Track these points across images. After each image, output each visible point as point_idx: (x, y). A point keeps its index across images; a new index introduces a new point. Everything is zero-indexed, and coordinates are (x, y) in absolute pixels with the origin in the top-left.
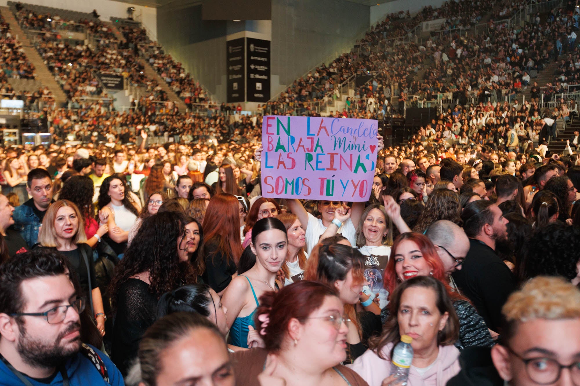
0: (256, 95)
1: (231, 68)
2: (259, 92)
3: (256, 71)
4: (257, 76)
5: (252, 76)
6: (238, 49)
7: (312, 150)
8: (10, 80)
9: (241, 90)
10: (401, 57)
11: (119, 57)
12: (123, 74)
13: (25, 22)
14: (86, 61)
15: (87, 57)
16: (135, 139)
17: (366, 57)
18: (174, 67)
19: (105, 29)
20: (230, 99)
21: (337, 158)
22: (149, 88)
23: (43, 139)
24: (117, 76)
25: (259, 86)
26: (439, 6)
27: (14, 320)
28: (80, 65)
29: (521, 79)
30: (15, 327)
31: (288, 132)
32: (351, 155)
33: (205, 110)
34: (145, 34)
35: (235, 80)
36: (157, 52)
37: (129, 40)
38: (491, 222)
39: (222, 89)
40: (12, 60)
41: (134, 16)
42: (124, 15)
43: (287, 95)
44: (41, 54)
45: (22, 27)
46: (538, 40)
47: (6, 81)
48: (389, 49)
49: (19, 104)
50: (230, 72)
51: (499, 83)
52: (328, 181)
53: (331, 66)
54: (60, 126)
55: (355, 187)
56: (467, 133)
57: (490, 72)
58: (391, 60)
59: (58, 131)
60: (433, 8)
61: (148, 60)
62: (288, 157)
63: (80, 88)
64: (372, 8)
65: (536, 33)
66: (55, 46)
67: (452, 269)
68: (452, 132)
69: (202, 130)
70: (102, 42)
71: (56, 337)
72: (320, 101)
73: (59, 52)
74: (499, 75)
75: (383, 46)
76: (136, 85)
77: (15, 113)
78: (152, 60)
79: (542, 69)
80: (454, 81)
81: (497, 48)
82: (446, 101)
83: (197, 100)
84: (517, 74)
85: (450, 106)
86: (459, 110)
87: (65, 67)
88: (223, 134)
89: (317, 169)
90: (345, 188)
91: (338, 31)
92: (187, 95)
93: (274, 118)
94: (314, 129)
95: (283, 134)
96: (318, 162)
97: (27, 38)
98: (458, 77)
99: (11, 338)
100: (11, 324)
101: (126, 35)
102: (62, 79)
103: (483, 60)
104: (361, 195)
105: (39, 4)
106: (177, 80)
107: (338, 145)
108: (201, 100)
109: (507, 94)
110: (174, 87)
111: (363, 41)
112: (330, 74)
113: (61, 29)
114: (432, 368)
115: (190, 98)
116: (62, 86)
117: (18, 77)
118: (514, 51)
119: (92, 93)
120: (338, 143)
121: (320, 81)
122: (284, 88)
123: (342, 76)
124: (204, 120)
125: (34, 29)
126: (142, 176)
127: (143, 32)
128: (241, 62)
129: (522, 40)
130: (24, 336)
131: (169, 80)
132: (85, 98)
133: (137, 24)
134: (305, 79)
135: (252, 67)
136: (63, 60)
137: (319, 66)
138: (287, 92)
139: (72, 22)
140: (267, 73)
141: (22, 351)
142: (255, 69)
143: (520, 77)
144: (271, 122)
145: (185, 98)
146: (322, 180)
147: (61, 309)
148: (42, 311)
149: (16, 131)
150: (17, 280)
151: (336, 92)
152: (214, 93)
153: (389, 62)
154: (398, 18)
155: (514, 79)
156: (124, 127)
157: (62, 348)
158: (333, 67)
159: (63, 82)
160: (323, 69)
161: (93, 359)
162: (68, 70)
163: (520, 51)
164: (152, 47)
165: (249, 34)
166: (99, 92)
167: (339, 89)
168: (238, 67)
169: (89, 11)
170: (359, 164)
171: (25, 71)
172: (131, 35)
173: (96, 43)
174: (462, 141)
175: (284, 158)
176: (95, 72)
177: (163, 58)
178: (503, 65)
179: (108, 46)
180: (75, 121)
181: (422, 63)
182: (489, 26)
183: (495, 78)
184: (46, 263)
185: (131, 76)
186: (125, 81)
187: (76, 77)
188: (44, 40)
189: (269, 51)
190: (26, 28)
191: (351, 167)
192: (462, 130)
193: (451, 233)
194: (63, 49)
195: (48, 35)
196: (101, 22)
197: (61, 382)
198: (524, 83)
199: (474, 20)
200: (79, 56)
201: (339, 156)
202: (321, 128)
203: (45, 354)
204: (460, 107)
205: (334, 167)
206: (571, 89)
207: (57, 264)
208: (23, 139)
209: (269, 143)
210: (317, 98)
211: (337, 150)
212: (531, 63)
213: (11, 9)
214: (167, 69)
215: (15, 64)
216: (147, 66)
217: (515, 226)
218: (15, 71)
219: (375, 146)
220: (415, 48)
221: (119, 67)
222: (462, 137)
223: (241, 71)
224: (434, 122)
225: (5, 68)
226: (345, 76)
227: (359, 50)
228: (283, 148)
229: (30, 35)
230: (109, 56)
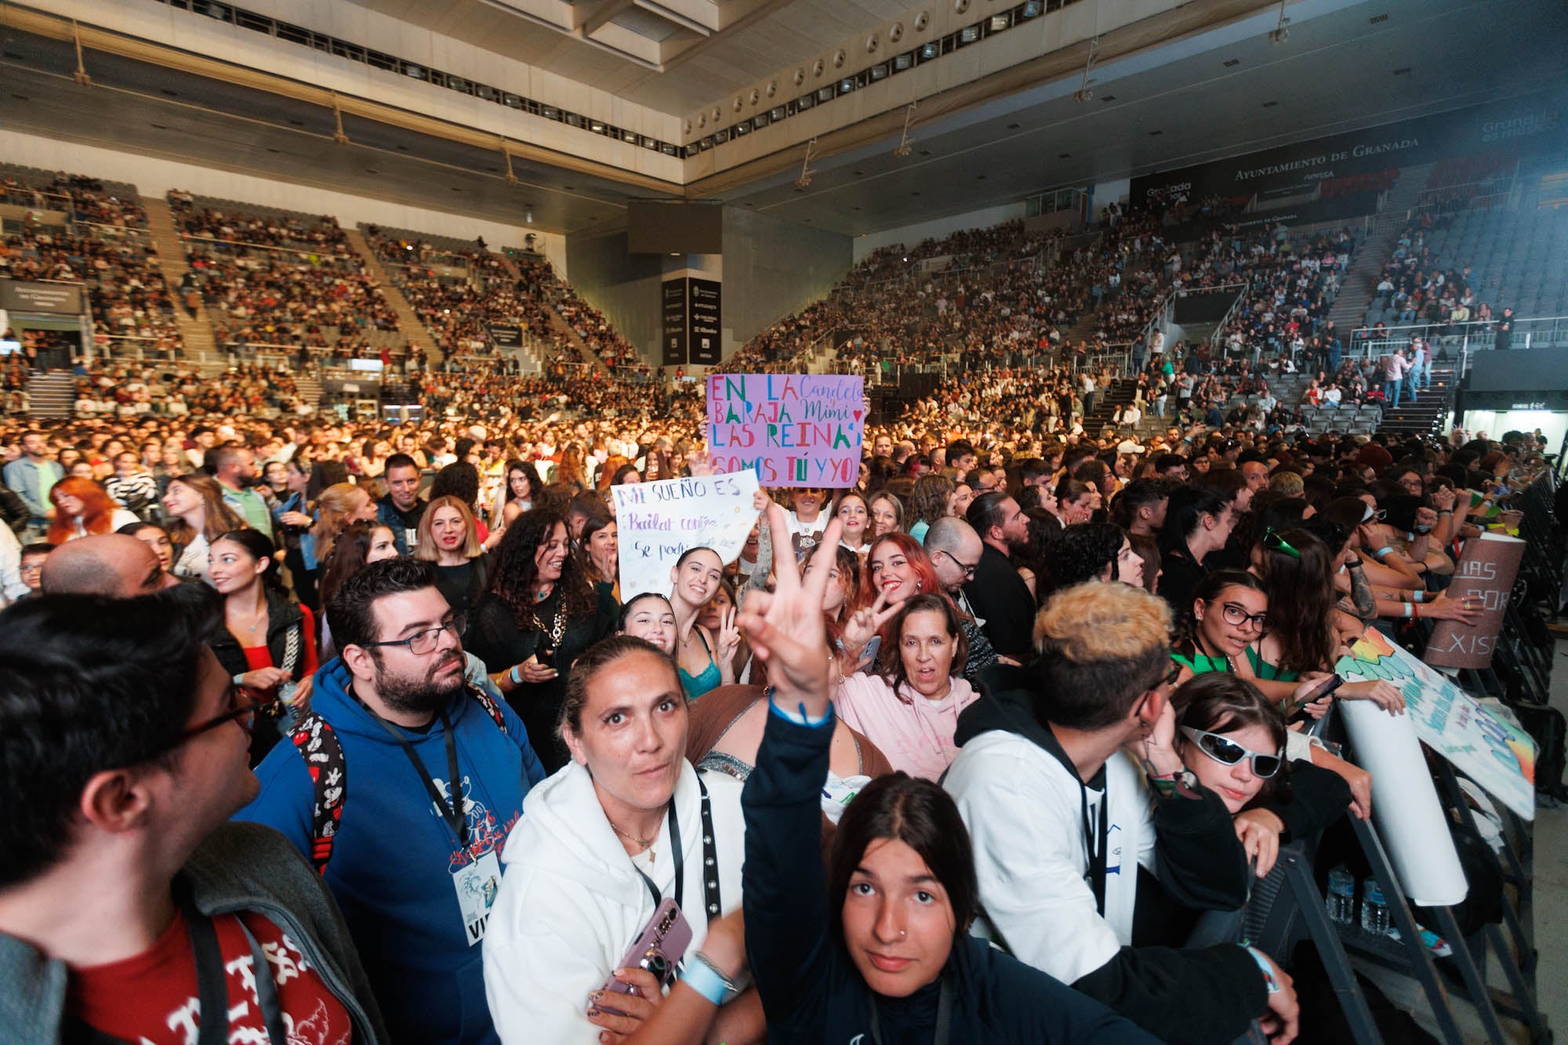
0: (703, 355)
1: (668, 318)
2: (705, 351)
3: (701, 323)
4: (704, 330)
5: (697, 329)
6: (677, 293)
7: (775, 420)
8: (363, 332)
9: (681, 348)
10: (893, 305)
11: (516, 303)
12: (522, 325)
13: (383, 253)
14: (469, 307)
15: (471, 302)
16: (538, 413)
17: (847, 304)
18: (591, 316)
19: (494, 264)
20: (668, 361)
21: (809, 429)
22: (557, 344)
23: (412, 413)
24: (512, 328)
25: (706, 343)
26: (943, 239)
27: (367, 653)
28: (462, 312)
29: (1048, 337)
30: (370, 661)
31: (743, 397)
32: (829, 425)
33: (633, 375)
34: (550, 271)
35: (674, 335)
36: (567, 296)
37: (530, 280)
38: (1000, 524)
39: (656, 347)
40: (366, 304)
41: (535, 246)
42: (521, 245)
43: (743, 355)
44: (406, 297)
45: (378, 259)
46: (1070, 284)
47: (358, 333)
48: (878, 296)
49: (378, 364)
50: (667, 325)
51: (1020, 342)
52: (799, 461)
53: (801, 316)
54: (436, 396)
55: (836, 468)
56: (979, 406)
57: (1009, 326)
58: (881, 310)
59: (432, 402)
60: (936, 240)
61: (555, 307)
62: (744, 430)
63: (460, 343)
64: (856, 241)
65: (1068, 276)
66: (426, 286)
67: (962, 580)
68: (960, 406)
69: (630, 402)
70: (491, 281)
71: (427, 671)
72: (787, 364)
73: (432, 295)
74: (1020, 331)
75: (870, 292)
76: (539, 340)
77: (371, 378)
78: (561, 307)
79: (1075, 323)
80: (963, 337)
81: (1018, 294)
82: (952, 364)
83: (623, 362)
84: (1043, 329)
85: (957, 370)
86: (969, 376)
87: (440, 314)
88: (657, 407)
89: (783, 445)
90: (822, 469)
91: (811, 270)
92: (610, 354)
93: (722, 378)
94: (777, 392)
95: (735, 399)
96: (784, 436)
97: (386, 274)
98: (967, 333)
99: (367, 676)
100: (365, 658)
101: (524, 272)
102: (437, 331)
103: (1000, 310)
104: (844, 478)
105: (402, 227)
106: (595, 335)
107: (810, 413)
108: (628, 361)
109: (1030, 356)
110: (592, 344)
111: (843, 284)
112: (800, 328)
113: (433, 262)
114: (948, 702)
115: (613, 359)
116: (437, 341)
117: (375, 328)
118: (1040, 299)
119: (479, 352)
120: (811, 409)
121: (787, 337)
122: (739, 347)
123: (816, 330)
124: (632, 389)
125: (396, 261)
126: (550, 463)
127: (548, 268)
128: (682, 310)
129: (1051, 285)
130: (382, 673)
131: (584, 334)
132: (470, 357)
133: (540, 257)
134: (767, 334)
135: (697, 317)
136: (438, 305)
137: (785, 316)
138: (745, 352)
139: (448, 253)
140: (717, 325)
141: (382, 692)
142: (701, 320)
143: (1047, 333)
144: (718, 383)
145: (608, 359)
146: (791, 459)
147: (431, 634)
148: (402, 638)
149: (374, 402)
150: (367, 600)
151: (809, 351)
152: (646, 352)
153: (877, 312)
154: (890, 254)
155: (1039, 336)
156: (524, 398)
157: (437, 685)
158: (805, 319)
159: (438, 336)
160: (791, 321)
161: (485, 703)
162: (444, 319)
163: (1047, 299)
164: (561, 289)
165: (692, 273)
166: (488, 350)
167: (813, 347)
168: (678, 317)
169: (473, 238)
170: (840, 437)
171: (385, 320)
172: (531, 272)
173: (482, 282)
174: (972, 417)
175: (738, 432)
176: (482, 322)
177: (575, 304)
178: (1025, 317)
179: (499, 287)
180: (456, 389)
181: (921, 314)
182: (1008, 266)
183: (1015, 335)
184: (404, 574)
185: (531, 328)
186: (524, 334)
187: (456, 329)
188: (410, 277)
189: (719, 297)
190: (384, 259)
191: (829, 441)
192: (972, 403)
193: (958, 533)
194: (436, 291)
195: (414, 270)
196: (488, 253)
197: (442, 731)
198: (1052, 341)
199: (988, 258)
200: (461, 300)
201: (812, 427)
202: (786, 389)
203: (414, 693)
204: (970, 372)
205: (807, 442)
206: (1112, 350)
207: (419, 573)
208: (384, 413)
209: (717, 412)
210: (784, 359)
211: (810, 419)
212: (1061, 316)
213: (362, 234)
214: (581, 320)
215: (369, 310)
216: (553, 315)
217: (1038, 523)
218: (370, 320)
219: (860, 412)
220: (911, 294)
221: (515, 316)
222: (973, 412)
223: (682, 323)
224: (936, 391)
225: (356, 316)
226: (820, 331)
227: (838, 295)
228: (736, 417)
229: (390, 270)
230: (501, 301)
